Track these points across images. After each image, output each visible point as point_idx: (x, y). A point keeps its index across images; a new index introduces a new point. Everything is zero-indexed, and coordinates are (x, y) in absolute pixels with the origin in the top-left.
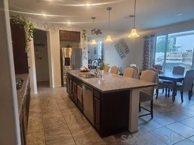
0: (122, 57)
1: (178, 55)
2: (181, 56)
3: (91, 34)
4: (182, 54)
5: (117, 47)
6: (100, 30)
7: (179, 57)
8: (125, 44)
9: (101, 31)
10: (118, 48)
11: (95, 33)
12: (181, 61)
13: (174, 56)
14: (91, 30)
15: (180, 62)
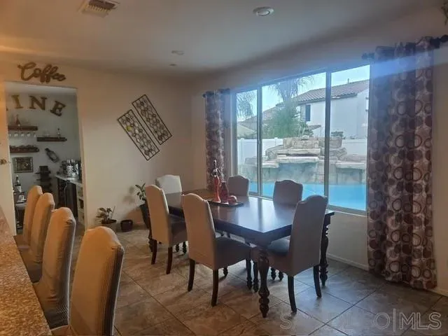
0: (147, 153)
1: (309, 142)
2: (317, 146)
3: (20, 79)
4: (318, 142)
5: (128, 124)
6: (56, 68)
7: (313, 148)
8: (154, 116)
9: (60, 72)
10: (133, 126)
11: (35, 75)
12: (316, 158)
13: (301, 146)
14: (19, 66)
15: (315, 160)
